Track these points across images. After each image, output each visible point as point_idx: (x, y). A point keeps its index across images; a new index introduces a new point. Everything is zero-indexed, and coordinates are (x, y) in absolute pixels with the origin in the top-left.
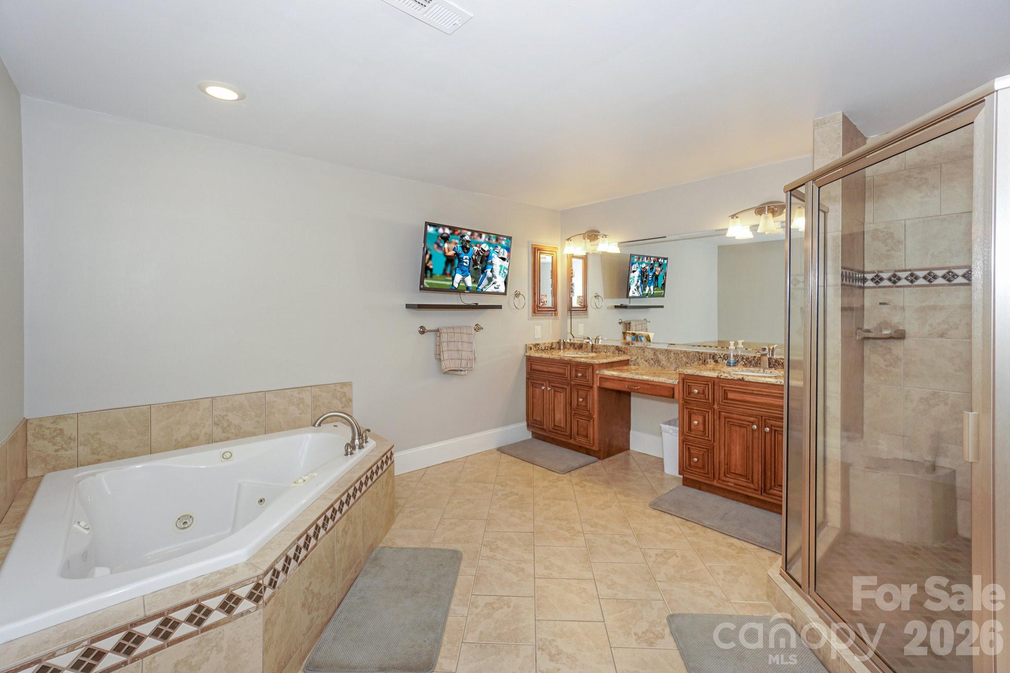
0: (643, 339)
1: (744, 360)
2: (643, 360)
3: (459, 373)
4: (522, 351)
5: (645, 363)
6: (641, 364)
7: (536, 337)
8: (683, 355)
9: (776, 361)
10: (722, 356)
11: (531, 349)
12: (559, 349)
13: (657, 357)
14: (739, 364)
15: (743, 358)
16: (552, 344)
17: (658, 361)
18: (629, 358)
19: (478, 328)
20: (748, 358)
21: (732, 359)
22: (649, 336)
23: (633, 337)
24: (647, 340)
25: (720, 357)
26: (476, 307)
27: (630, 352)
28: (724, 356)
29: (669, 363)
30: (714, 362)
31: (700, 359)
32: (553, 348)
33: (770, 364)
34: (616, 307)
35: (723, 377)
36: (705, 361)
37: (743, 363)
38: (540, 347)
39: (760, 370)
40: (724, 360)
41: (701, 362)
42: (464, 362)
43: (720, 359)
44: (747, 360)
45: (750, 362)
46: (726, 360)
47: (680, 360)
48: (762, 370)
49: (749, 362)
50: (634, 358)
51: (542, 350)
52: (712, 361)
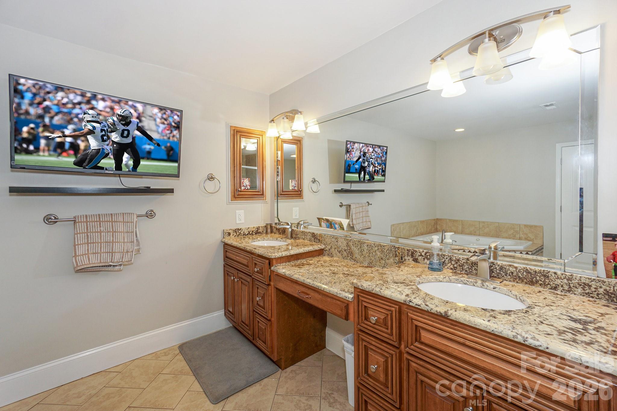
0: (337, 226)
1: (453, 263)
2: (336, 250)
3: (110, 268)
4: (216, 237)
5: (338, 254)
6: (335, 255)
7: (238, 222)
8: (377, 248)
9: (501, 268)
10: (423, 254)
11: (229, 234)
12: (267, 233)
13: (350, 248)
14: (446, 267)
15: (451, 260)
16: (258, 228)
17: (351, 254)
18: (323, 247)
19: (150, 215)
20: (458, 260)
21: (435, 260)
22: (341, 223)
23: (328, 224)
24: (341, 227)
25: (421, 255)
26: (147, 191)
27: (324, 240)
28: (426, 254)
29: (362, 256)
30: (413, 260)
31: (396, 256)
32: (259, 233)
33: (491, 271)
34: (336, 191)
35: (414, 305)
36: (402, 259)
37: (452, 267)
38: (242, 232)
39: (476, 283)
40: (426, 260)
41: (397, 258)
42: (117, 257)
43: (420, 257)
44: (457, 263)
45: (462, 266)
46: (428, 259)
47: (374, 254)
48: (479, 282)
49: (459, 266)
50: (329, 247)
51: (244, 234)
52: (411, 259)
